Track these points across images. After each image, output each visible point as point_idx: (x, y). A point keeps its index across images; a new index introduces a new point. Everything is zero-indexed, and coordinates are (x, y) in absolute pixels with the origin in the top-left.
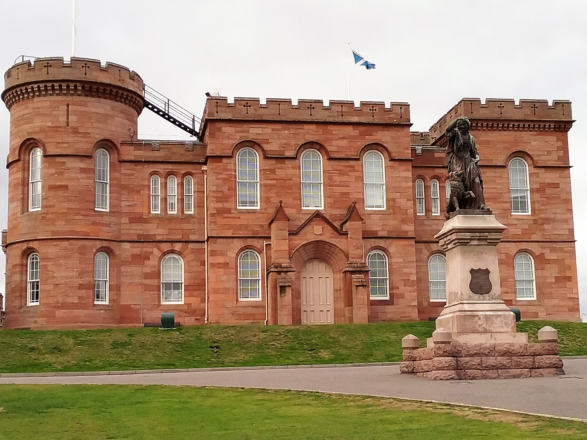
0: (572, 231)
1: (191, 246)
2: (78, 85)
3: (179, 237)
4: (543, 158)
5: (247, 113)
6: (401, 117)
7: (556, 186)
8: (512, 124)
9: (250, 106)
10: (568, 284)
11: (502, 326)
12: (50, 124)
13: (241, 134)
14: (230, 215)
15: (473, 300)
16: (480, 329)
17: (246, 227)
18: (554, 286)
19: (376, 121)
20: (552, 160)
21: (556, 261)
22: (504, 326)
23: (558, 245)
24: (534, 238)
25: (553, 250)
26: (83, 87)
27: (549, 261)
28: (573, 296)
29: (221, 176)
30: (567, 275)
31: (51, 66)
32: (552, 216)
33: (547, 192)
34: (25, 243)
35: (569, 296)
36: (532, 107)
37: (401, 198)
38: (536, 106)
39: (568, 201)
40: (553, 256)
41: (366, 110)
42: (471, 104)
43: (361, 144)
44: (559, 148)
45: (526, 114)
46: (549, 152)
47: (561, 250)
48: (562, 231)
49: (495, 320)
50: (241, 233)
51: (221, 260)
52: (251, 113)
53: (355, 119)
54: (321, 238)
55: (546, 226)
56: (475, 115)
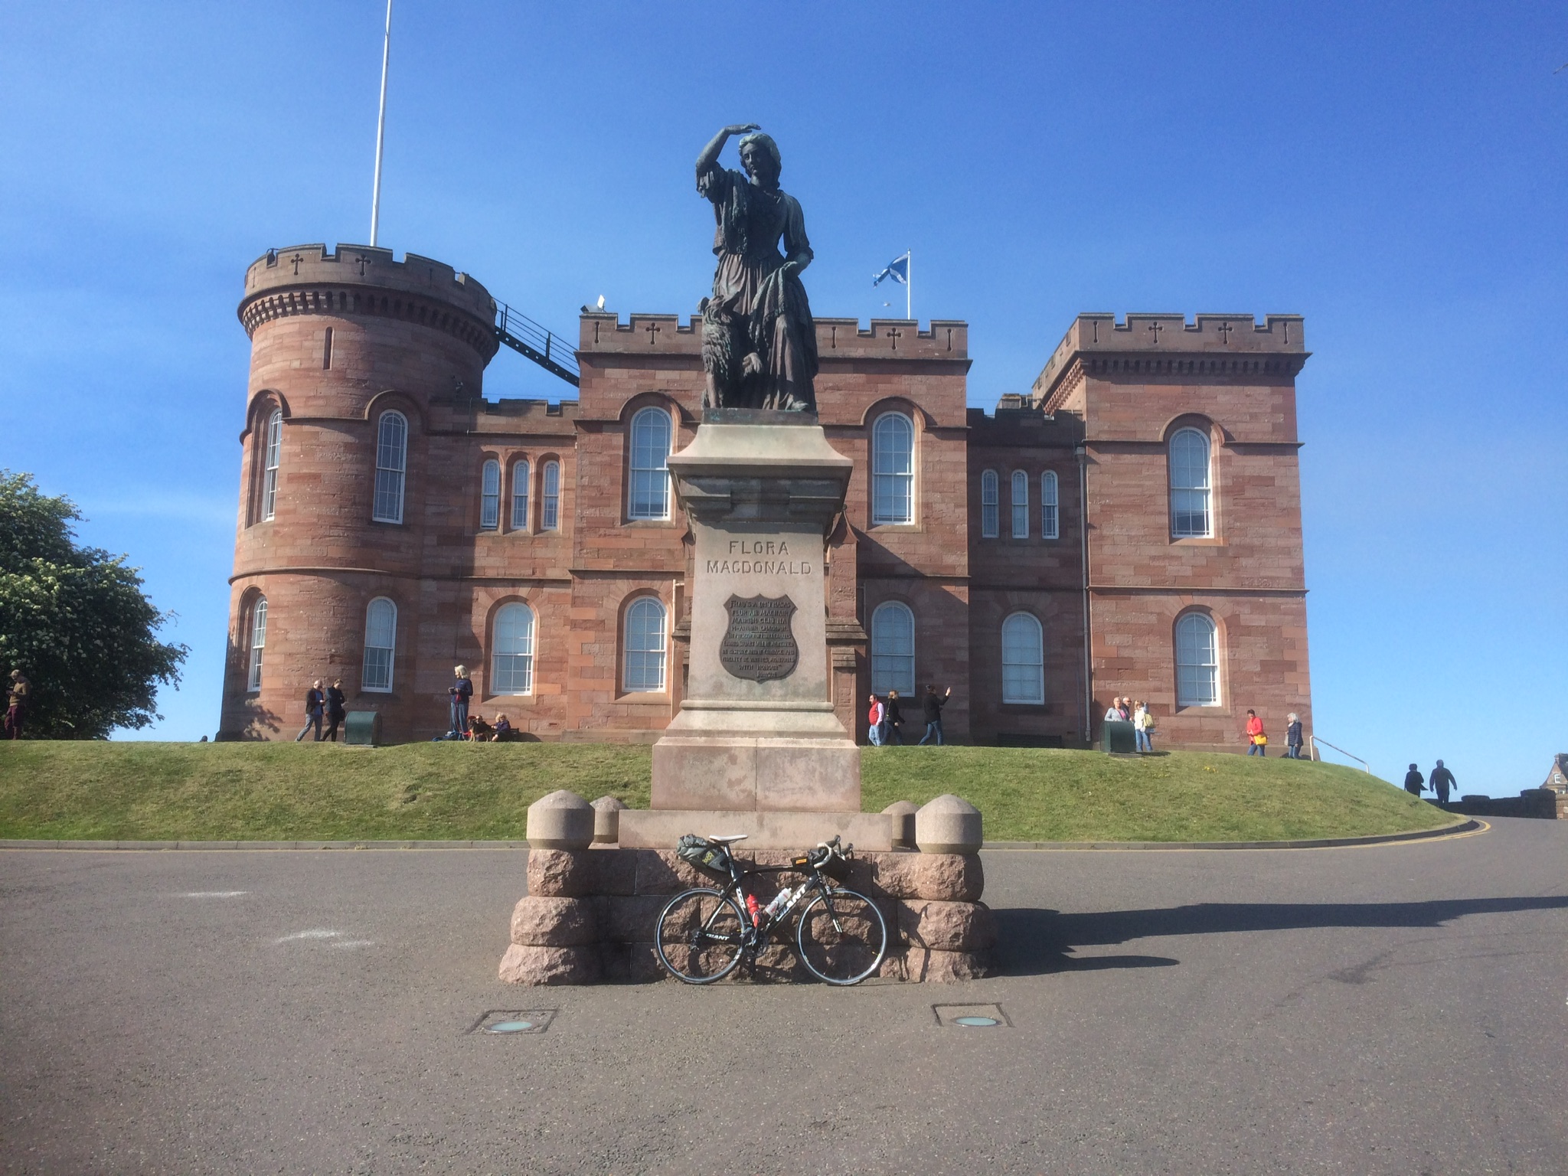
0: (1298, 572)
1: (546, 590)
2: (347, 291)
3: (526, 573)
4: (1241, 427)
5: (653, 343)
6: (949, 349)
7: (1269, 481)
8: (1178, 360)
9: (658, 329)
10: (1290, 677)
11: (810, 788)
12: (296, 364)
13: (641, 382)
14: (614, 532)
15: (729, 695)
16: (734, 795)
17: (642, 553)
18: (1255, 679)
19: (900, 354)
20: (1260, 431)
21: (1263, 631)
22: (817, 786)
23: (1269, 600)
24: (1219, 584)
25: (1261, 609)
26: (357, 298)
28: (1298, 700)
29: (598, 459)
30: (1287, 658)
31: (302, 260)
32: (1257, 542)
33: (1247, 494)
34: (247, 578)
35: (1288, 699)
36: (1220, 329)
37: (943, 502)
38: (1228, 326)
39: (1292, 513)
40: (1258, 620)
41: (882, 334)
42: (1096, 323)
43: (868, 400)
44: (1275, 409)
45: (1208, 341)
46: (1254, 417)
47: (1275, 608)
48: (1276, 571)
49: (787, 765)
50: (630, 565)
51: (590, 614)
52: (662, 342)
53: (859, 352)
55: (1244, 562)
56: (1103, 345)
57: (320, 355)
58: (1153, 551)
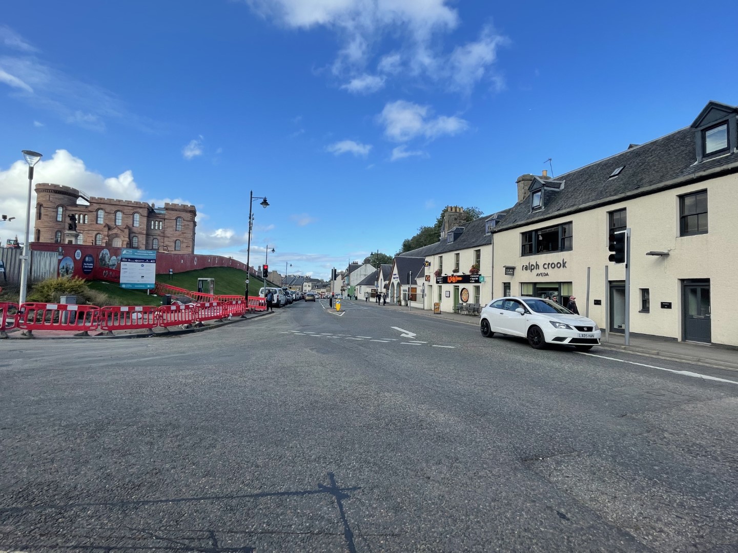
1: (85, 231)
3: (82, 229)
4: (186, 218)
7: (189, 225)
8: (178, 210)
9: (102, 200)
10: (189, 248)
14: (94, 225)
17: (99, 228)
18: (185, 248)
19: (138, 206)
25: (186, 240)
27: (184, 242)
29: (92, 216)
33: (186, 226)
34: (37, 227)
37: (143, 225)
38: (185, 206)
43: (134, 211)
44: (193, 217)
45: (182, 208)
46: (190, 218)
48: (188, 236)
50: (97, 230)
51: (91, 235)
53: (132, 205)
54: (117, 232)
56: (168, 207)
57: (48, 199)
58: (173, 232)
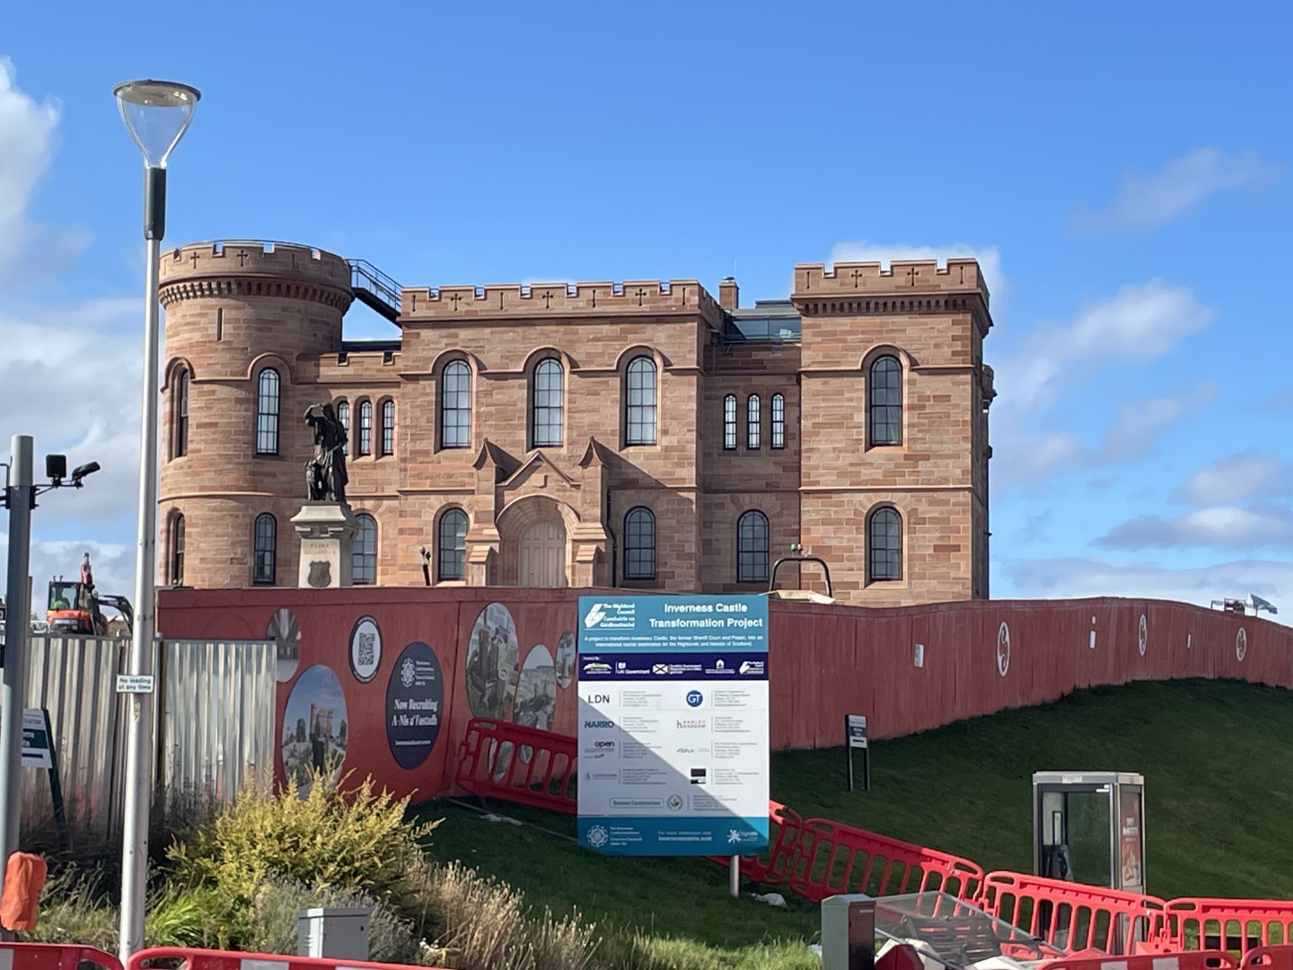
1: (386, 503)
2: (232, 280)
3: (371, 490)
4: (925, 355)
5: (456, 310)
6: (684, 304)
7: (946, 398)
8: (874, 302)
9: (460, 299)
12: (198, 338)
13: (446, 342)
14: (428, 460)
17: (449, 477)
18: (928, 559)
19: (645, 310)
20: (941, 357)
21: (934, 521)
23: (942, 496)
24: (901, 484)
25: (932, 503)
26: (239, 285)
27: (923, 521)
28: (961, 575)
29: (417, 403)
30: (953, 542)
31: (198, 257)
32: (933, 448)
33: (928, 410)
34: (171, 502)
35: (953, 574)
36: (909, 274)
37: (677, 427)
38: (915, 271)
40: (935, 512)
41: (631, 294)
42: (808, 273)
43: (619, 349)
44: (954, 338)
45: (898, 285)
46: (937, 345)
47: (947, 502)
48: (948, 472)
50: (441, 485)
51: (414, 523)
52: (463, 309)
53: (613, 310)
54: (543, 493)
55: (923, 465)
56: (814, 293)
57: (214, 330)
58: (851, 458)
